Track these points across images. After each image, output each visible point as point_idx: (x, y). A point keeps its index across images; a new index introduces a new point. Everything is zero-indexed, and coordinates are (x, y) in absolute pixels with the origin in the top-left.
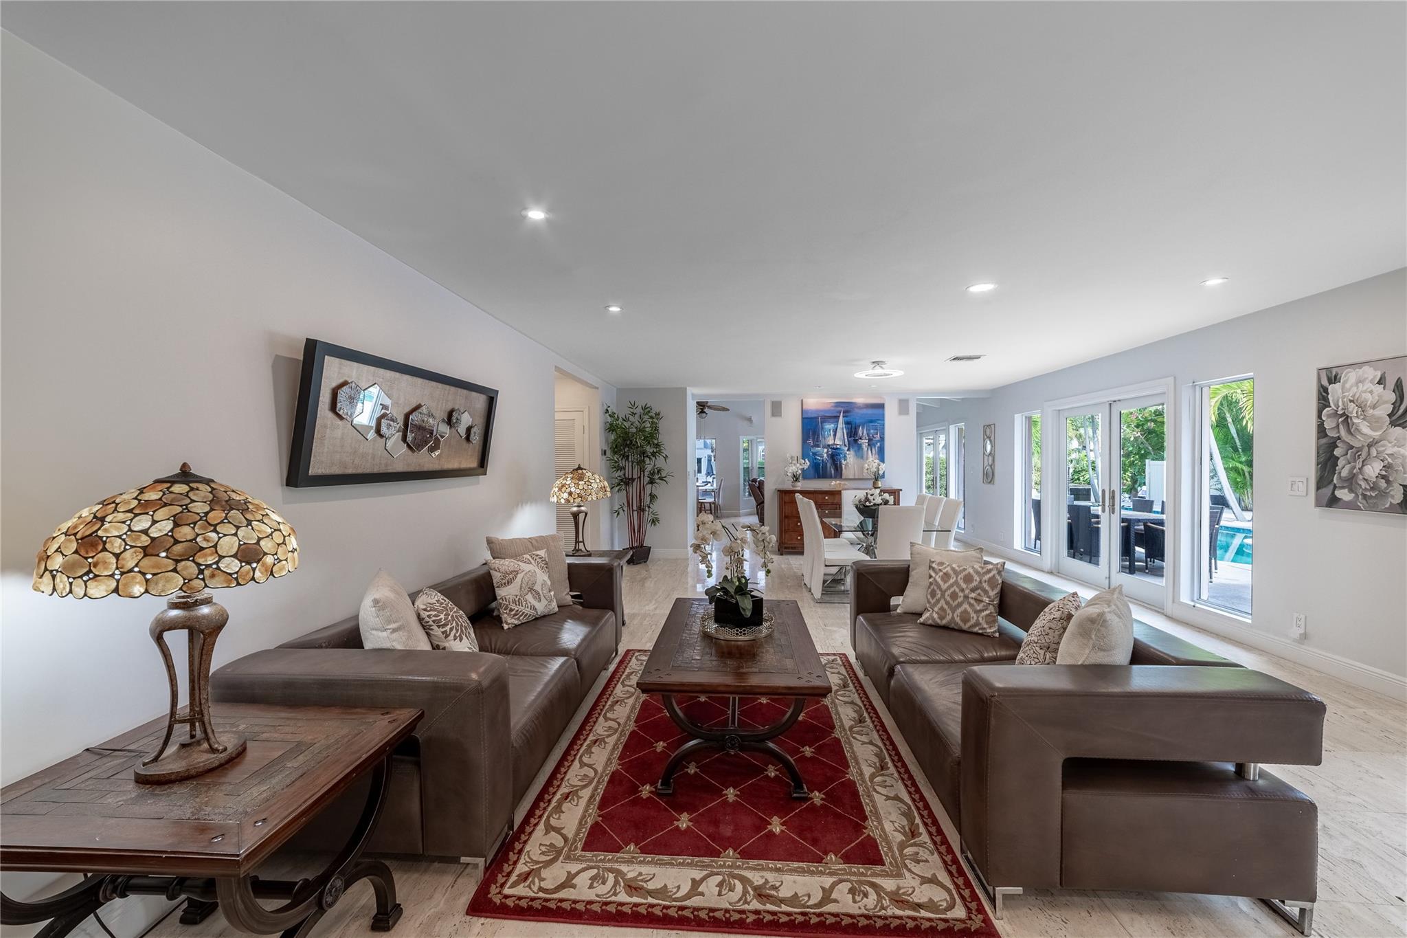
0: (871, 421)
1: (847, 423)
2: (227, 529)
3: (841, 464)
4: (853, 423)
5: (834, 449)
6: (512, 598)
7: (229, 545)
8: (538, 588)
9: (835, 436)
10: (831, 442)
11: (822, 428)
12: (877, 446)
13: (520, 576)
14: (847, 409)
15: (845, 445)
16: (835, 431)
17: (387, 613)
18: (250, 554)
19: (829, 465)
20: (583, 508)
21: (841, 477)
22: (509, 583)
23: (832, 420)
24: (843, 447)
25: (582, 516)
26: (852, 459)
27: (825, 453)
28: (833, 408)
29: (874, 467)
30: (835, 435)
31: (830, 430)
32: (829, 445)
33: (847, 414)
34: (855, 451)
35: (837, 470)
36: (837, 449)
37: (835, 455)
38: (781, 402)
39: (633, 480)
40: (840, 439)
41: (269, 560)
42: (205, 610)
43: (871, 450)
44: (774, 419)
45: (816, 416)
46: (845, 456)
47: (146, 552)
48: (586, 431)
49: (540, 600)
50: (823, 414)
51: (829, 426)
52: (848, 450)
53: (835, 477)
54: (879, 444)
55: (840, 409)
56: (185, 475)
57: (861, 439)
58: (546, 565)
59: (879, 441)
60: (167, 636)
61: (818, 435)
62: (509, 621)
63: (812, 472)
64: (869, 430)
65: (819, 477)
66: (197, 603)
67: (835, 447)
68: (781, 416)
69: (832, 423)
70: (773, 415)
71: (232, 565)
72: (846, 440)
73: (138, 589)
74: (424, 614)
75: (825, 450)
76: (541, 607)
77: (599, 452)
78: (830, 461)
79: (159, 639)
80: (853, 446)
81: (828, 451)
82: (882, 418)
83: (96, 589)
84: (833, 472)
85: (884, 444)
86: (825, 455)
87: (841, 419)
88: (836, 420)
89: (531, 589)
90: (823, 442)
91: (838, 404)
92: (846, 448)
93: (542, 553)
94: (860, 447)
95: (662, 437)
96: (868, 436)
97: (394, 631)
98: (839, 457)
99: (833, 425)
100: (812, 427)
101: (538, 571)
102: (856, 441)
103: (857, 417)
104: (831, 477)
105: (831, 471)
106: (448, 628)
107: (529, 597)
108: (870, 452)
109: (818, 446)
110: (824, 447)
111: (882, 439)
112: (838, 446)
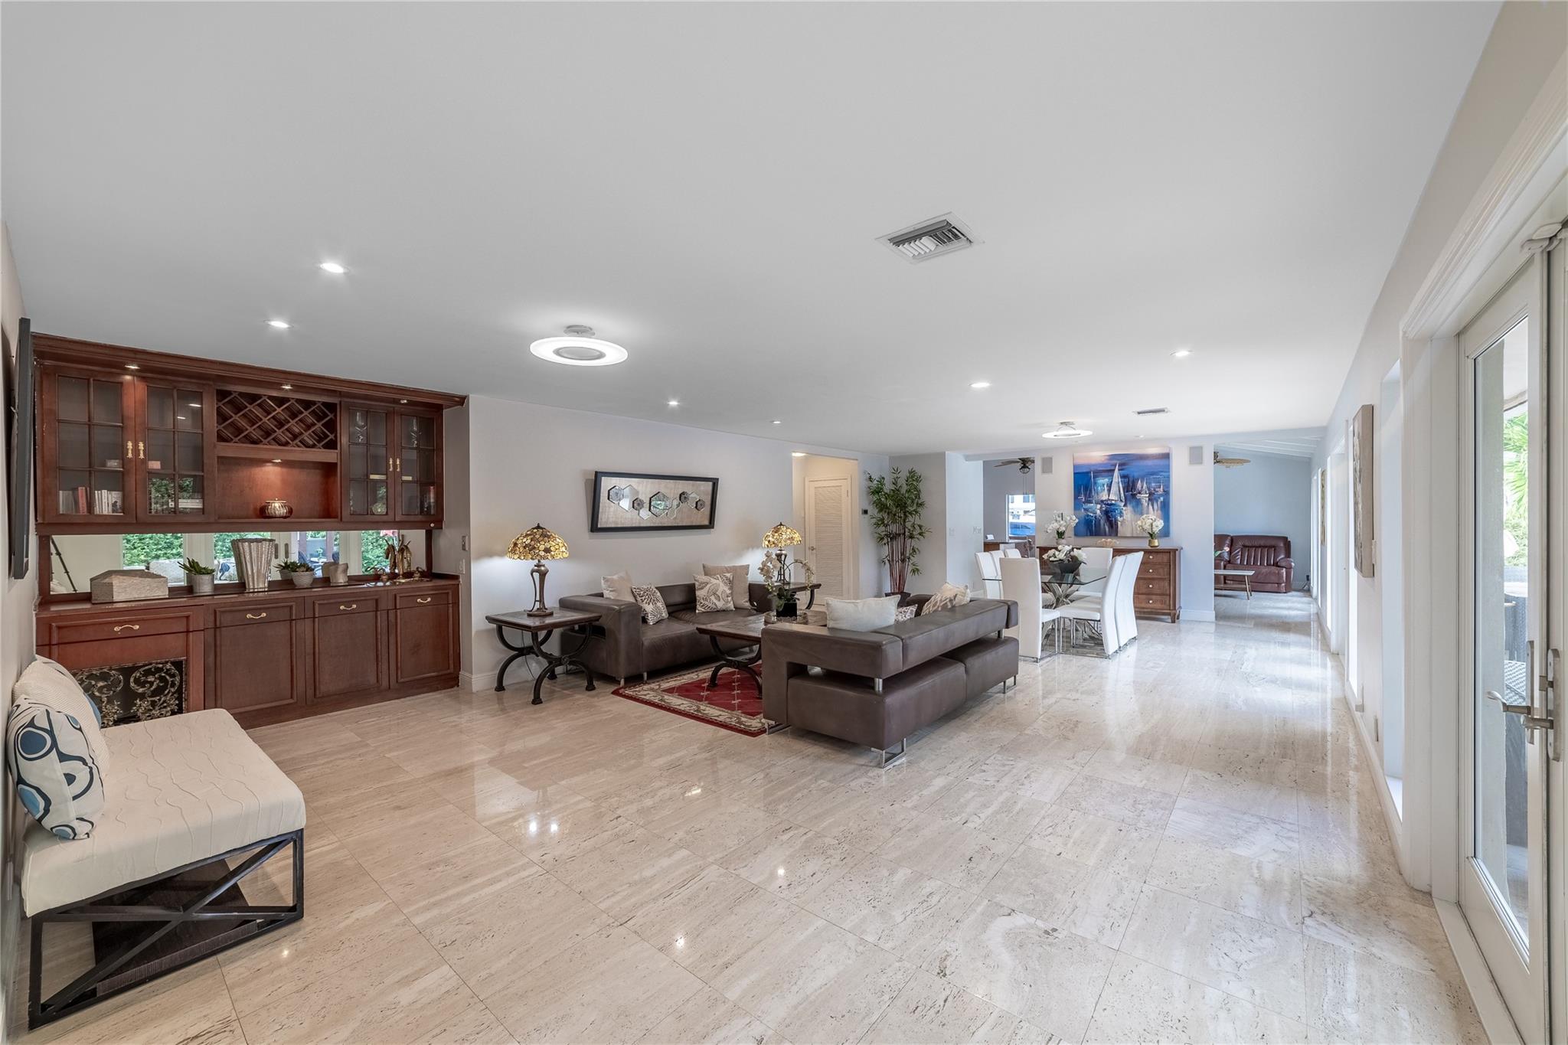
0: (1153, 474)
1: (1123, 477)
2: (543, 543)
3: (1116, 520)
4: (1131, 476)
5: (1108, 504)
6: (702, 596)
7: (542, 547)
8: (718, 593)
9: (1111, 491)
10: (1104, 497)
11: (1095, 483)
12: (1159, 501)
13: (708, 586)
14: (1123, 461)
15: (1121, 501)
16: (1110, 486)
17: (609, 583)
18: (547, 550)
19: (1102, 522)
20: (783, 552)
21: (1117, 535)
22: (702, 588)
23: (1106, 474)
24: (1119, 503)
25: (783, 557)
26: (1129, 516)
27: (1097, 510)
28: (1106, 462)
29: (1147, 524)
30: (1109, 490)
31: (1103, 485)
32: (1102, 501)
33: (1124, 467)
34: (1133, 507)
35: (1112, 527)
36: (1112, 504)
37: (1109, 512)
38: (1051, 458)
39: (899, 535)
40: (1115, 494)
41: (553, 553)
42: (543, 568)
43: (1153, 505)
44: (1046, 476)
45: (1088, 470)
46: (1121, 512)
47: (525, 547)
48: (849, 494)
49: (719, 600)
50: (1095, 468)
51: (1103, 481)
52: (1124, 506)
53: (1110, 535)
54: (1162, 499)
55: (1115, 462)
56: (538, 527)
57: (1140, 493)
58: (731, 583)
59: (1161, 495)
60: (534, 573)
61: (1091, 491)
62: (699, 609)
63: (1083, 529)
64: (1150, 483)
65: (1091, 535)
66: (541, 566)
67: (1109, 502)
68: (1051, 472)
69: (1106, 477)
70: (1044, 471)
71: (542, 553)
72: (1122, 495)
73: (523, 558)
74: (634, 590)
75: (1099, 506)
76: (720, 605)
77: (858, 512)
78: (1104, 517)
79: (532, 574)
80: (1130, 501)
81: (1101, 508)
82: (1167, 469)
83: (516, 557)
84: (1107, 529)
85: (1169, 498)
86: (1098, 512)
87: (1116, 473)
88: (1110, 474)
89: (714, 594)
90: (1095, 497)
91: (1113, 457)
92: (1123, 504)
93: (728, 575)
94: (1139, 502)
95: (924, 497)
96: (1149, 489)
97: (611, 591)
98: (1114, 514)
99: (1107, 480)
100: (1084, 482)
101: (722, 584)
102: (1134, 496)
103: (1133, 470)
104: (1105, 535)
105: (1105, 528)
106: (643, 598)
107: (713, 598)
108: (1151, 507)
109: (1091, 502)
110: (1097, 503)
111: (1167, 493)
112: (1113, 502)
